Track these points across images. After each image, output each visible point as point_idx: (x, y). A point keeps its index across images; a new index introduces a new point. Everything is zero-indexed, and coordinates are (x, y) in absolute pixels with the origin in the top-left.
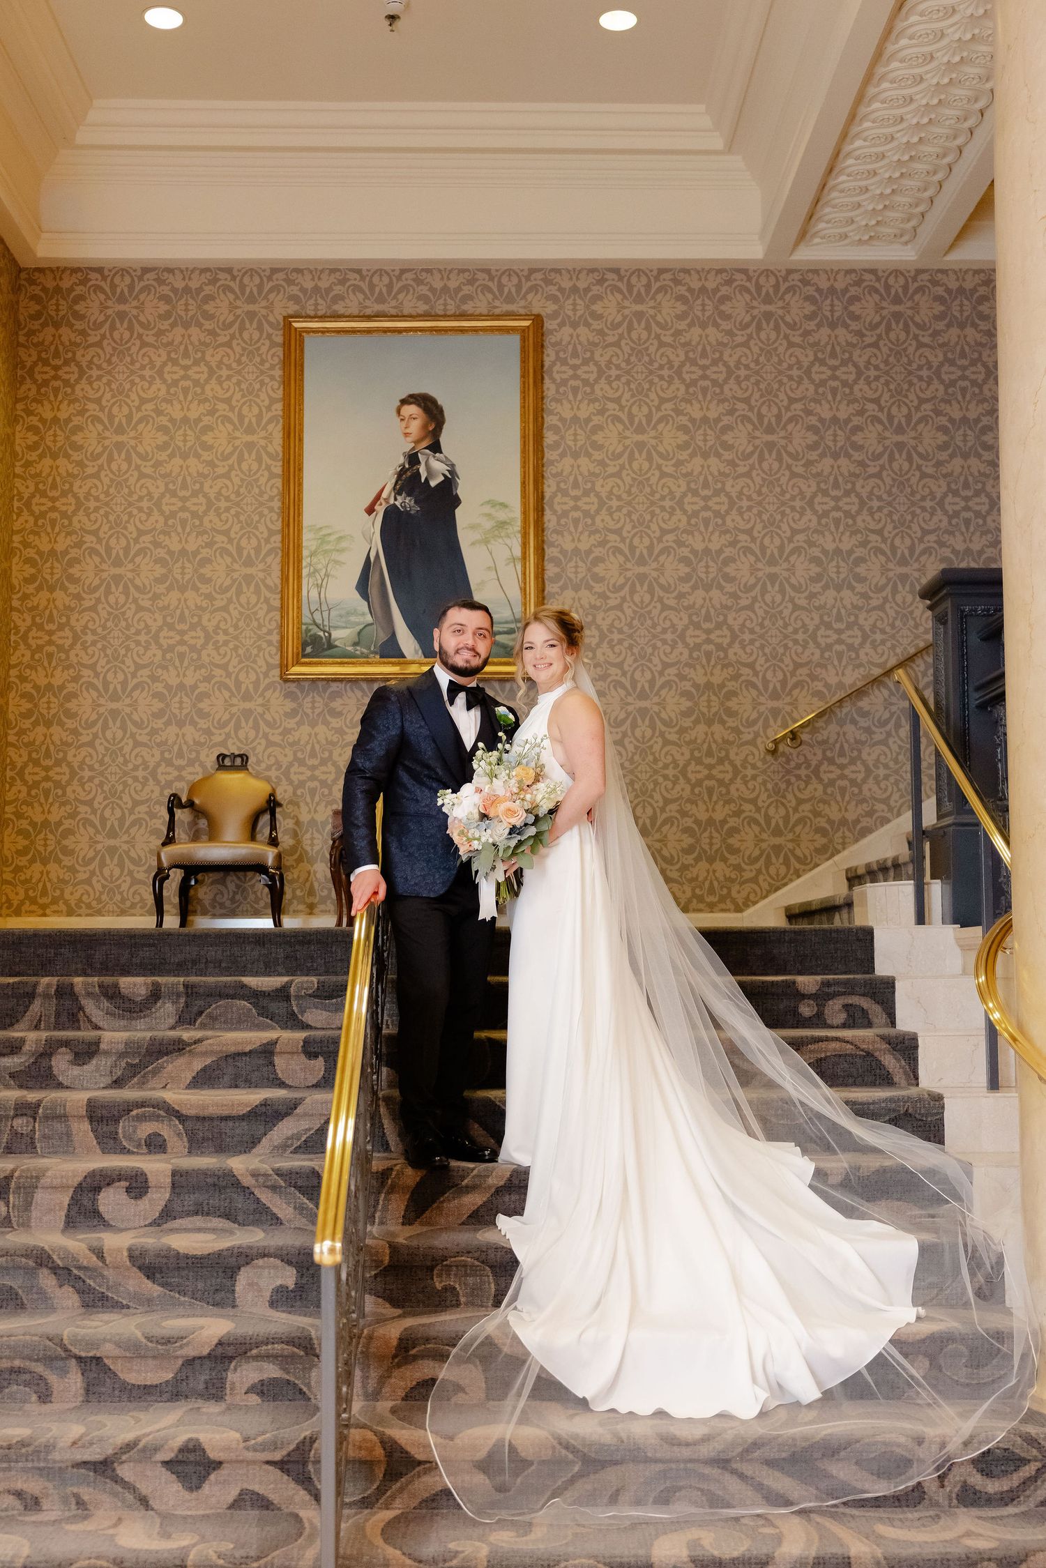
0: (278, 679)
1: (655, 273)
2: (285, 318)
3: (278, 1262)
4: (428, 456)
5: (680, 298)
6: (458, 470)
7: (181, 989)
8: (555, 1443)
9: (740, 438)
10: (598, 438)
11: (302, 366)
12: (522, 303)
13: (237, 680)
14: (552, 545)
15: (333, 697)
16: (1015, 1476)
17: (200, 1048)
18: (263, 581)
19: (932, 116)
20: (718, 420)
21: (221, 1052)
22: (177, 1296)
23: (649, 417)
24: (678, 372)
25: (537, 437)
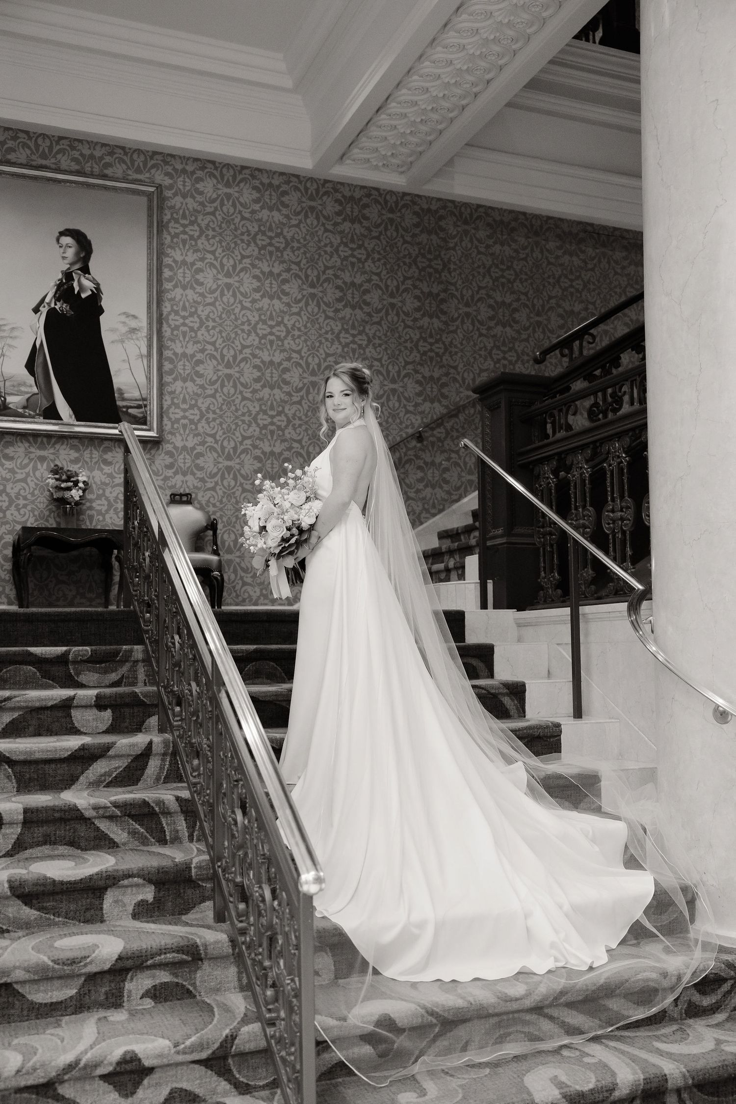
1: (239, 169)
3: (140, 881)
4: (80, 275)
5: (255, 188)
6: (102, 288)
8: (423, 1011)
9: (293, 288)
10: (200, 277)
12: (148, 175)
14: (168, 348)
15: (6, 446)
16: (718, 992)
17: (9, 704)
19: (458, 79)
20: (279, 275)
21: (27, 707)
22: (52, 917)
23: (234, 267)
24: (254, 239)
25: (160, 272)
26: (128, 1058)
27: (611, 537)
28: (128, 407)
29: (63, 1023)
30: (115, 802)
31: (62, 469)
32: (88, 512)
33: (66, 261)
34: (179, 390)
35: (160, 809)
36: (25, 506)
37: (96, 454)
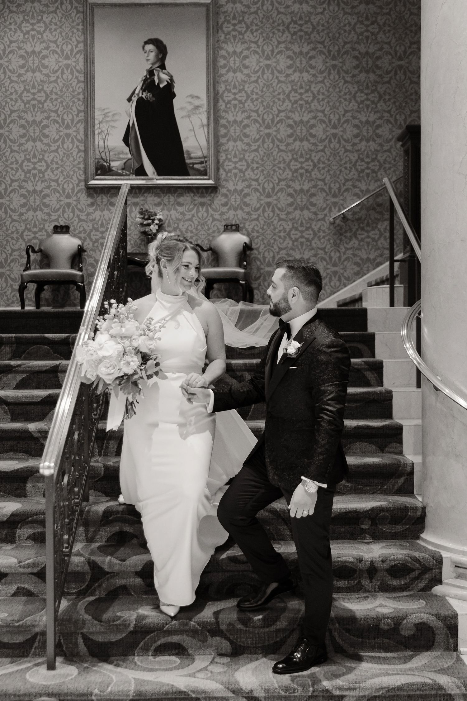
0: (83, 187)
4: (159, 71)
6: (174, 79)
7: (14, 340)
9: (319, 62)
10: (246, 62)
13: (63, 188)
14: (223, 118)
15: (112, 196)
16: (408, 577)
17: (20, 369)
18: (76, 137)
20: (308, 53)
21: (30, 371)
23: (272, 51)
24: (288, 28)
25: (215, 62)
28: (194, 164)
31: (147, 210)
33: (149, 62)
34: (231, 148)
37: (172, 199)
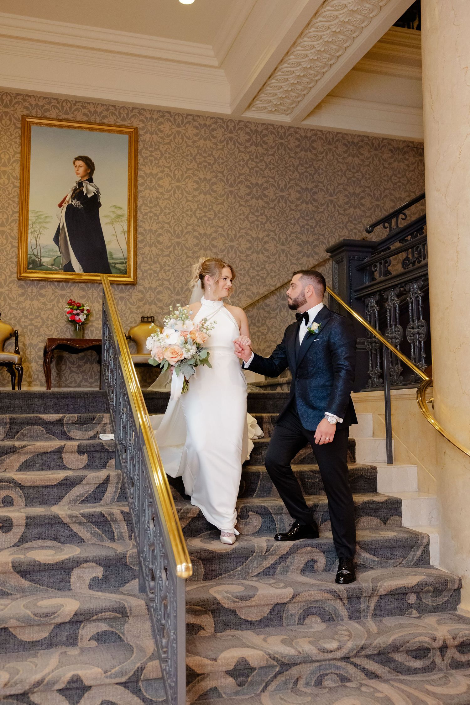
0: (16, 279)
1: (185, 116)
2: (22, 116)
3: (94, 564)
4: (87, 184)
5: (195, 127)
6: (101, 191)
7: (8, 420)
8: (268, 657)
9: (219, 188)
10: (161, 182)
11: (30, 138)
12: (129, 122)
14: (141, 227)
15: (41, 288)
17: (24, 450)
18: (9, 234)
19: (319, 56)
20: (210, 180)
21: (35, 452)
22: (39, 586)
23: (182, 175)
24: (195, 158)
25: (136, 180)
26: (75, 679)
27: (412, 345)
28: (116, 264)
29: (39, 655)
30: (83, 514)
31: (74, 302)
32: (90, 328)
34: (147, 252)
35: (111, 518)
36: (52, 325)
37: (95, 293)
